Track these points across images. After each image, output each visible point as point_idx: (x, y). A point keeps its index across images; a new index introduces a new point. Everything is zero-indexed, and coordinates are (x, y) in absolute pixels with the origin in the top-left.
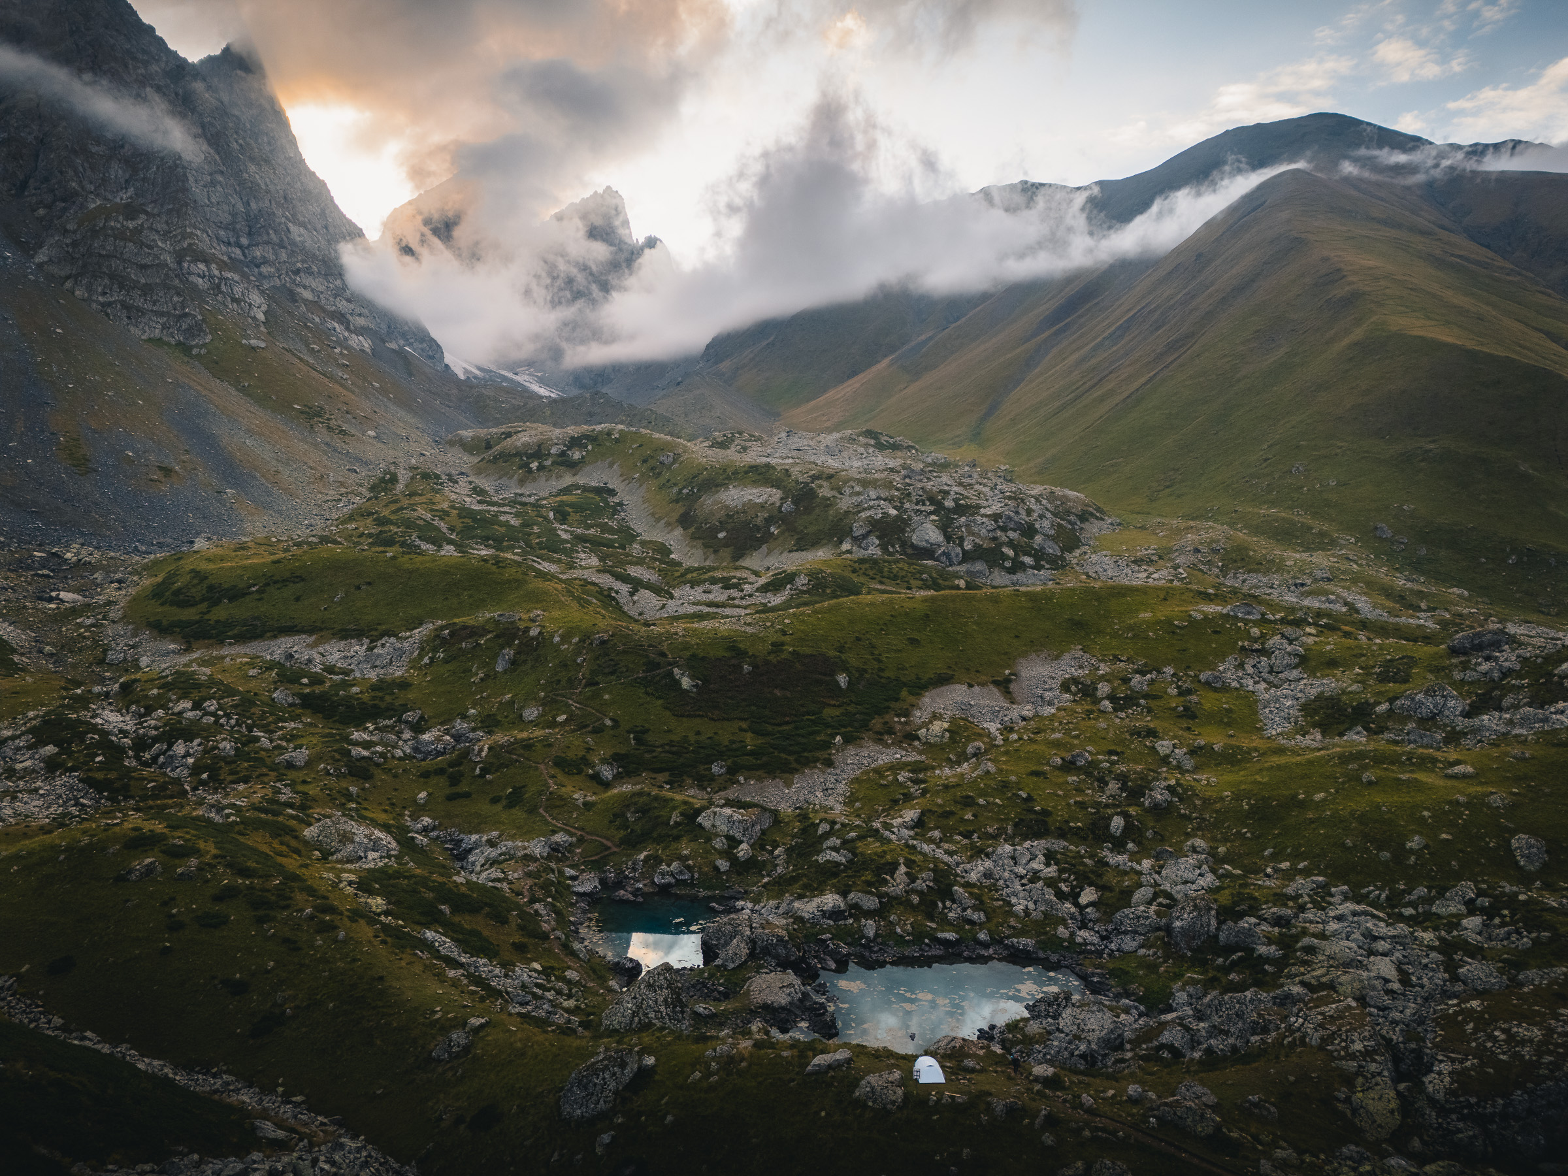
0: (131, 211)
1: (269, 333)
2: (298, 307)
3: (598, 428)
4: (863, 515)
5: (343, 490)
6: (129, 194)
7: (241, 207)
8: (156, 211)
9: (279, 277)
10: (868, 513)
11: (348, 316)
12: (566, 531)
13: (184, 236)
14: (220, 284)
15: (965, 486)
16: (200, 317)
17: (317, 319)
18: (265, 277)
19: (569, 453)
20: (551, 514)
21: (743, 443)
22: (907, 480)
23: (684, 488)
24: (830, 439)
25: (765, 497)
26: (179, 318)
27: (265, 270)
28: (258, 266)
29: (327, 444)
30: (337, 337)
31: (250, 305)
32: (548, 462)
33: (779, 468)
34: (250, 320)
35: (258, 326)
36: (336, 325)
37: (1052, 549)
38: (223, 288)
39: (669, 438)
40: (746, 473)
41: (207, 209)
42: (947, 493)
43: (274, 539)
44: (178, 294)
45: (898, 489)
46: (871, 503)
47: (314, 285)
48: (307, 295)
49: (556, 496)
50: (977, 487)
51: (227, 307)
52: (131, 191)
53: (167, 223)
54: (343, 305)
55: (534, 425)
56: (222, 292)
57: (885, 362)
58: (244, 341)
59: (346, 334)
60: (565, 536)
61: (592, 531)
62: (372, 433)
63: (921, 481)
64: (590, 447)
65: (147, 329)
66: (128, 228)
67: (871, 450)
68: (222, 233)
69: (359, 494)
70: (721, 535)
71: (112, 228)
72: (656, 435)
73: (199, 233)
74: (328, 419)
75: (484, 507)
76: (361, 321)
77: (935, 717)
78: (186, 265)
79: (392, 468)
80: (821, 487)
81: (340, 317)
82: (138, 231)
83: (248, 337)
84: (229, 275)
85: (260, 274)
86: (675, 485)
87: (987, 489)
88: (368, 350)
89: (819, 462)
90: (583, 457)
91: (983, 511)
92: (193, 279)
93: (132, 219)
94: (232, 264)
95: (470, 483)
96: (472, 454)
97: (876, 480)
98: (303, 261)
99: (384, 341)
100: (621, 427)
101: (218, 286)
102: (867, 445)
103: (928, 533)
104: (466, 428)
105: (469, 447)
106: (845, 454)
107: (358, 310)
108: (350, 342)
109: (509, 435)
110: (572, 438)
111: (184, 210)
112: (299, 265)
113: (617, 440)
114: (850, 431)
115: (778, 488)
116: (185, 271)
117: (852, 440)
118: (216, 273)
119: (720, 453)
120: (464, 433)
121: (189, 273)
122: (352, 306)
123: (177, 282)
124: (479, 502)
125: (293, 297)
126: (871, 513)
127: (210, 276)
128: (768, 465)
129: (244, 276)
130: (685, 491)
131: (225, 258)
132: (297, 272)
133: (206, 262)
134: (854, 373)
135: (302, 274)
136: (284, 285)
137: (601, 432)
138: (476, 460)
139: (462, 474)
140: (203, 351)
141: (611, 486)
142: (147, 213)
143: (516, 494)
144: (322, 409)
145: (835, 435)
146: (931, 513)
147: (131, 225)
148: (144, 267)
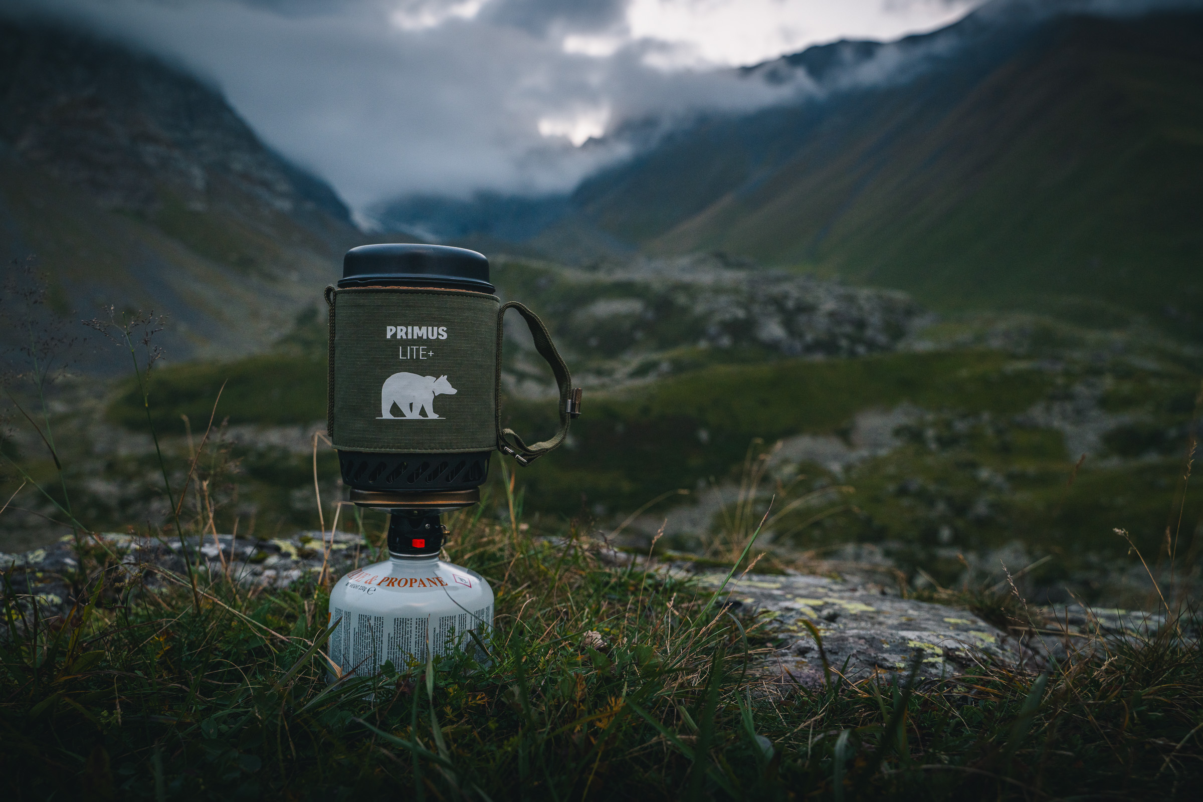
1: (208, 200)
4: (716, 318)
7: (182, 98)
9: (215, 154)
10: (720, 317)
11: (272, 184)
14: (167, 162)
16: (153, 190)
18: (204, 155)
23: (558, 305)
25: (630, 308)
26: (136, 191)
27: (203, 149)
28: (198, 146)
29: (259, 287)
30: (264, 201)
31: (193, 178)
33: (640, 284)
35: (199, 195)
36: (262, 191)
37: (882, 339)
38: (171, 165)
40: (612, 289)
47: (243, 160)
51: (174, 180)
54: (267, 175)
56: (170, 169)
57: (729, 197)
59: (271, 198)
68: (168, 119)
70: (592, 342)
76: (282, 188)
77: (786, 461)
78: (139, 147)
80: (677, 296)
81: (266, 185)
84: (174, 154)
85: (200, 152)
86: (551, 304)
88: (289, 211)
92: (146, 158)
97: (727, 289)
98: (235, 141)
103: (774, 330)
108: (274, 205)
111: (137, 102)
112: (231, 144)
113: (500, 272)
115: (641, 300)
116: (139, 153)
118: (164, 153)
119: (591, 275)
125: (227, 170)
126: (723, 316)
127: (159, 156)
128: (630, 282)
129: (187, 155)
132: (230, 149)
135: (234, 151)
136: (219, 160)
144: (254, 259)
145: (689, 258)
148: (106, 151)
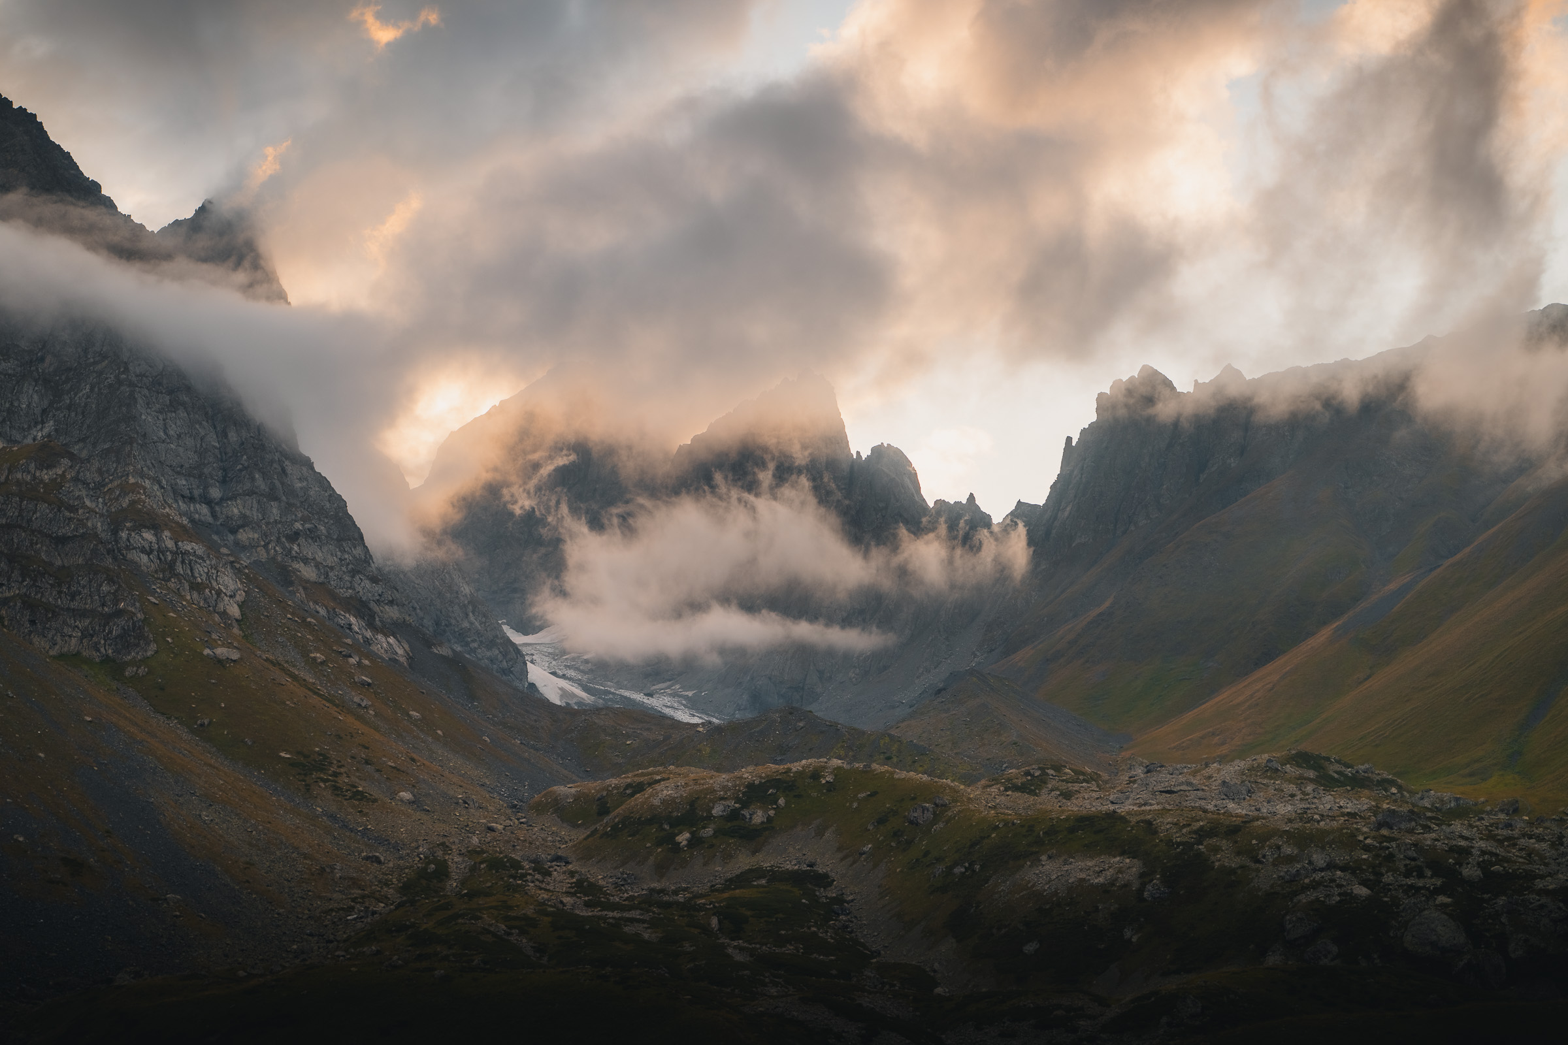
0: (47, 455)
1: (245, 636)
2: (293, 593)
3: (796, 767)
4: (1303, 898)
5: (357, 892)
6: (46, 431)
7: (213, 440)
8: (84, 454)
9: (266, 546)
10: (1312, 895)
11: (373, 605)
12: (741, 949)
13: (125, 489)
14: (174, 561)
15: (1500, 842)
16: (140, 616)
17: (322, 612)
18: (244, 548)
19: (746, 812)
20: (714, 922)
21: (1063, 786)
22: (1385, 832)
23: (956, 864)
24: (1230, 771)
25: (1109, 873)
26: (109, 617)
27: (244, 536)
28: (234, 531)
29: (333, 817)
30: (354, 639)
31: (219, 593)
32: (708, 832)
33: (1134, 820)
34: (217, 618)
35: (229, 627)
36: (353, 620)
38: (179, 569)
39: (925, 778)
40: (1072, 830)
41: (161, 446)
42: (1465, 852)
43: (241, 973)
44: (111, 581)
45: (1367, 849)
46: (1318, 876)
47: (319, 556)
48: (309, 573)
49: (722, 891)
50: (1523, 842)
51: (183, 597)
52: (50, 426)
53: (99, 471)
54: (365, 587)
55: (684, 770)
56: (177, 575)
57: (1325, 634)
58: (207, 652)
59: (369, 634)
60: (739, 957)
61: (789, 949)
62: (406, 795)
63: (1411, 831)
64: (781, 801)
65: (58, 638)
66: (42, 481)
67: (1309, 788)
68: (182, 482)
69: (384, 899)
70: (1030, 948)
71: (18, 483)
72: (901, 774)
73: (147, 484)
74: (335, 774)
75: (597, 912)
76: (392, 613)
78: (124, 535)
79: (440, 853)
80: (1216, 849)
81: (361, 608)
82: (57, 484)
83: (211, 645)
84: (188, 546)
85: (237, 543)
86: (939, 860)
87: (1544, 845)
88: (402, 660)
89: (1210, 807)
90: (770, 819)
91: (1539, 884)
92: (133, 555)
93: (49, 467)
94: (197, 530)
95: (572, 874)
96: (575, 826)
97: (1324, 833)
98: (305, 520)
99: (429, 644)
100: (836, 762)
101: (171, 566)
102: (1300, 781)
103: (1435, 929)
104: (565, 781)
105: (567, 813)
106: (1260, 796)
107: (388, 596)
108: (374, 648)
109: (639, 788)
110: (750, 786)
111: (128, 448)
112: (298, 526)
113: (830, 787)
114: (1266, 756)
115: (1134, 855)
116: (122, 544)
117: (1271, 771)
118: (170, 544)
119: (1023, 800)
120: (561, 789)
121: (128, 548)
122: (378, 589)
123: (109, 560)
124: (587, 905)
125: (286, 577)
126: (1320, 894)
127: (160, 551)
128: (1112, 815)
129: (212, 547)
130: (959, 870)
131: (185, 521)
132: (294, 537)
133: (156, 528)
134: (1267, 656)
135: (302, 540)
136: (274, 559)
137: (800, 774)
138: (580, 835)
139: (558, 858)
140: (142, 671)
141: (820, 869)
142: (72, 457)
143: (652, 890)
144: (326, 757)
145: (1239, 765)
146: (1437, 891)
147: (46, 475)
148: (62, 540)
